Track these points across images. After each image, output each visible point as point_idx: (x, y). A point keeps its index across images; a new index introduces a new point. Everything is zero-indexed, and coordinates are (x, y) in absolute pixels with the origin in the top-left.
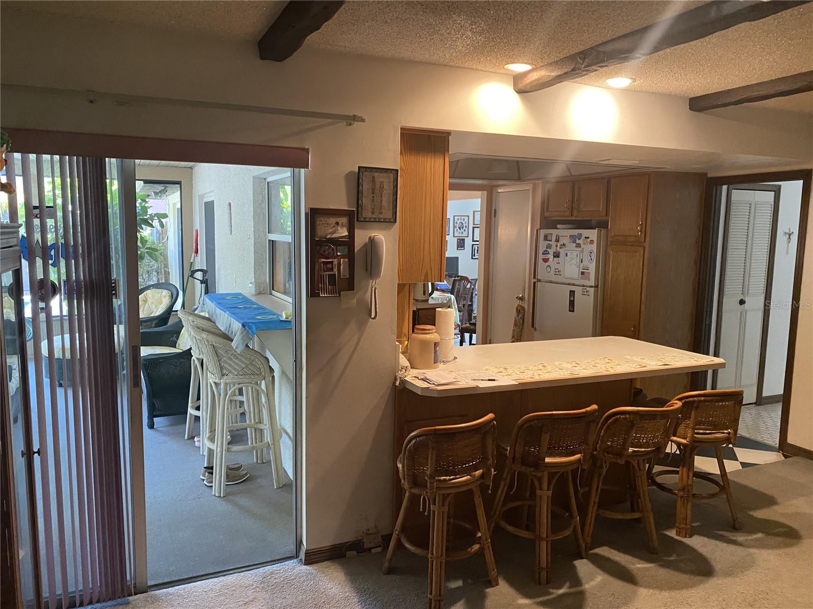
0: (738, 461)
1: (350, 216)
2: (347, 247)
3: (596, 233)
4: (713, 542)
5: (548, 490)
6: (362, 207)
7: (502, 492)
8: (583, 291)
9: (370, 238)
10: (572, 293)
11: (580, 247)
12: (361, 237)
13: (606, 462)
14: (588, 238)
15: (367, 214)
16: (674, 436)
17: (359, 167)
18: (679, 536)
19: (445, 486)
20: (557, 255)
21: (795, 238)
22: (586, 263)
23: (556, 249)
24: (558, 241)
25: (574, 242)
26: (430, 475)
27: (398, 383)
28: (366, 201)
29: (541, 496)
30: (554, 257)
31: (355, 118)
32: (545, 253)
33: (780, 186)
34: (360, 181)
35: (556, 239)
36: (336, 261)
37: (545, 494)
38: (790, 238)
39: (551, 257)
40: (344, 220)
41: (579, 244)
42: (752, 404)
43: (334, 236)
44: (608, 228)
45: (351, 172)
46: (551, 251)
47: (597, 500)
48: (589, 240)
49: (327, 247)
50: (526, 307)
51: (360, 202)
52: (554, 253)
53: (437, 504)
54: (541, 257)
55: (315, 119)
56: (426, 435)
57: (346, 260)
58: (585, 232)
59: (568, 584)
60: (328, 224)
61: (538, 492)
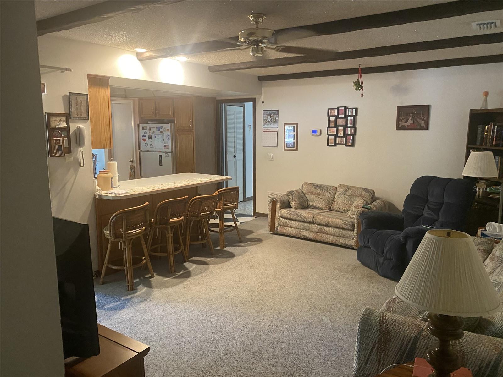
0: (239, 222)
1: (66, 117)
2: (66, 132)
3: (170, 126)
4: (233, 247)
5: (171, 234)
6: (72, 112)
7: (150, 241)
8: (166, 155)
9: (77, 127)
10: (160, 156)
11: (162, 133)
12: (73, 127)
13: (192, 221)
14: (166, 128)
15: (74, 115)
16: (216, 208)
17: (69, 93)
18: (221, 248)
19: (131, 235)
20: (150, 137)
21: (252, 127)
22: (166, 140)
23: (150, 134)
24: (150, 130)
25: (159, 130)
26: (124, 231)
27: (97, 197)
28: (73, 109)
29: (168, 237)
30: (149, 138)
31: (66, 69)
32: (144, 136)
33: (245, 104)
34: (70, 99)
35: (149, 129)
36: (61, 139)
37: (170, 236)
38: (250, 127)
39: (147, 138)
40: (64, 119)
41: (162, 131)
42: (242, 201)
43: (59, 126)
44: (175, 123)
45: (65, 95)
46: (147, 135)
47: (189, 238)
48: (166, 129)
49: (57, 132)
50: (135, 166)
51: (71, 109)
52: (149, 136)
53: (126, 245)
54: (141, 138)
55: (45, 69)
56: (121, 213)
57: (66, 138)
58: (164, 125)
59: (183, 270)
60: (56, 121)
61: (167, 235)
